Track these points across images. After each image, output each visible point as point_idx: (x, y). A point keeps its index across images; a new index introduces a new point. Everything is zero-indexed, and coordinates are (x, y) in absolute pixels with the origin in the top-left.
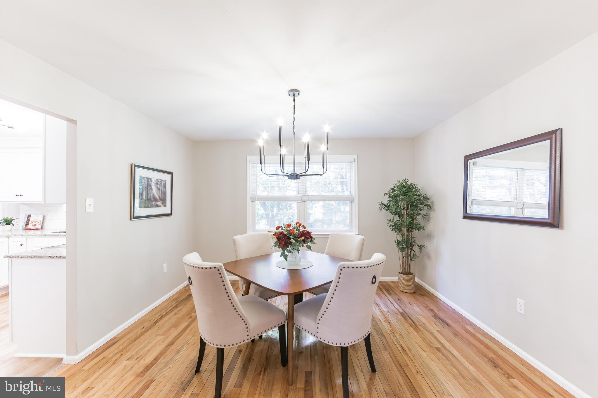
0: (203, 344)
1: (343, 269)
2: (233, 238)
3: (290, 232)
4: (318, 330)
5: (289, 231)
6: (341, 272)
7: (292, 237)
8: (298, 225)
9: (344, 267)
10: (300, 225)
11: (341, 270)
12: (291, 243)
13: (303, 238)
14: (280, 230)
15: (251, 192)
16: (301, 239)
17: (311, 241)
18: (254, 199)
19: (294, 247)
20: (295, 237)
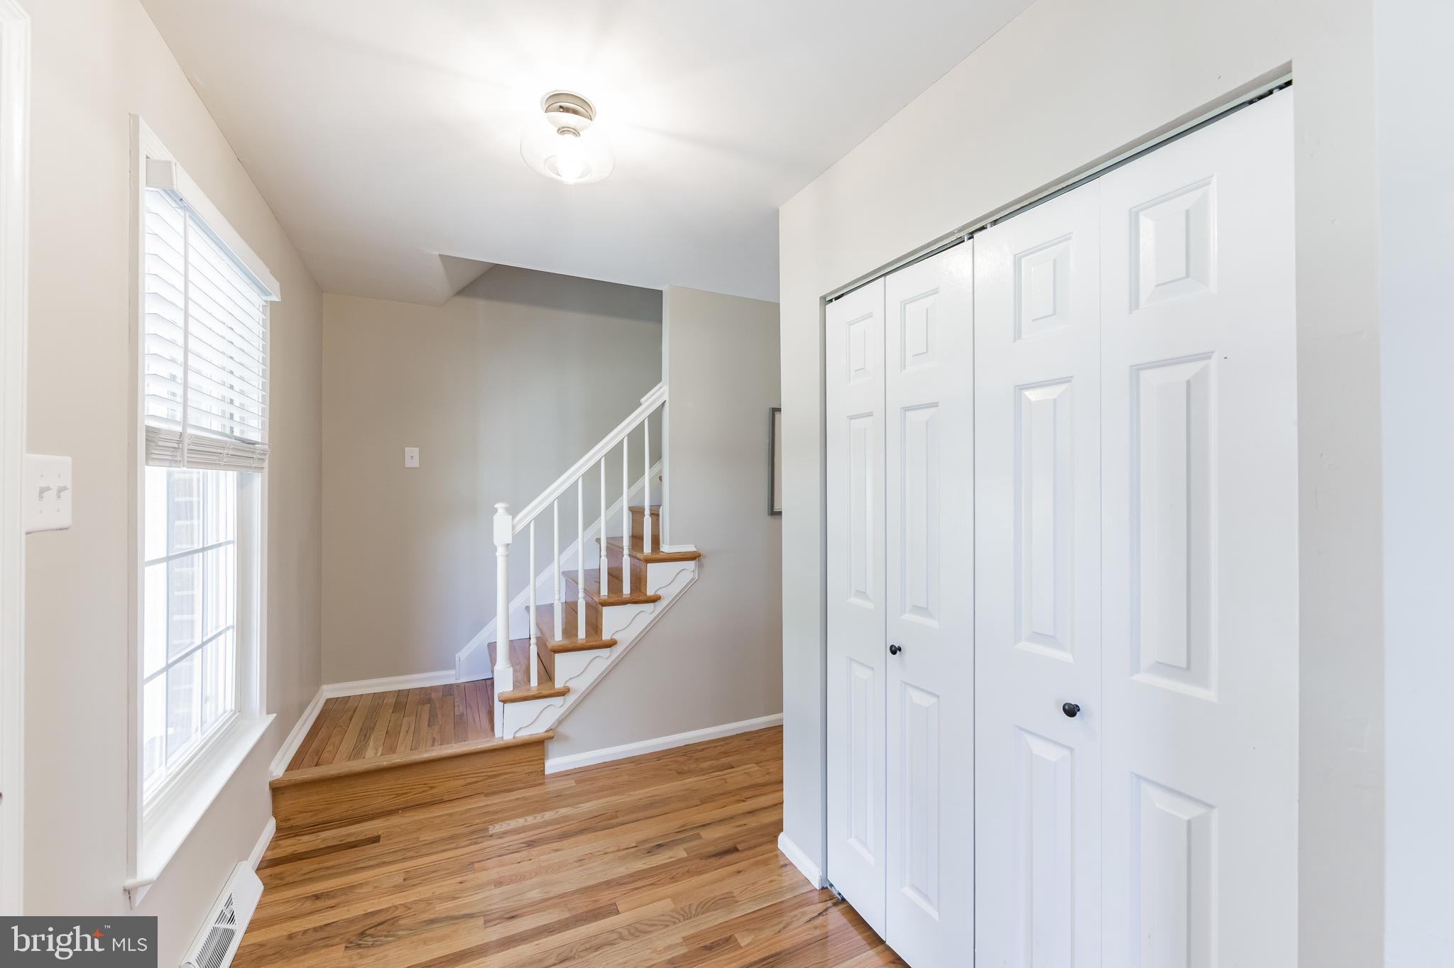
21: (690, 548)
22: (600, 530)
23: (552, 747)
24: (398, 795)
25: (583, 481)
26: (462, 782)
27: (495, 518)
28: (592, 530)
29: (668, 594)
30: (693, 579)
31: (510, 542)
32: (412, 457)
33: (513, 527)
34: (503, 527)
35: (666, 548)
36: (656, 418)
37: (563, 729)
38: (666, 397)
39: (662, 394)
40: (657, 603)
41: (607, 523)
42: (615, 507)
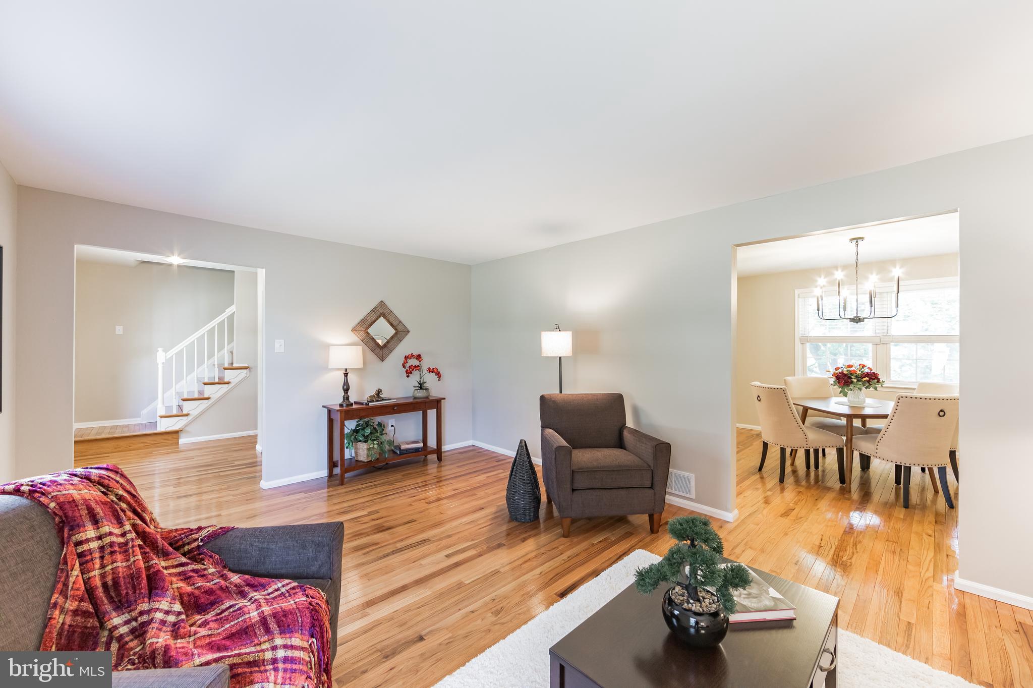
0: (765, 445)
1: (901, 398)
2: (786, 378)
3: (851, 373)
4: (877, 451)
5: (850, 371)
6: (899, 401)
7: (853, 377)
8: (861, 366)
9: (902, 397)
10: (864, 366)
11: (899, 399)
12: (852, 382)
13: (867, 379)
14: (840, 370)
15: (801, 332)
16: (864, 379)
17: (878, 382)
18: (805, 340)
19: (856, 386)
20: (857, 377)
21: (246, 365)
22: (215, 361)
23: (182, 435)
24: (116, 448)
25: (197, 341)
26: (143, 445)
27: (158, 353)
28: (211, 361)
29: (234, 382)
30: (246, 376)
31: (164, 362)
32: (119, 330)
33: (166, 357)
34: (161, 357)
35: (235, 365)
36: (231, 318)
37: (187, 429)
38: (235, 310)
39: (233, 309)
40: (230, 385)
41: (218, 358)
42: (222, 353)
